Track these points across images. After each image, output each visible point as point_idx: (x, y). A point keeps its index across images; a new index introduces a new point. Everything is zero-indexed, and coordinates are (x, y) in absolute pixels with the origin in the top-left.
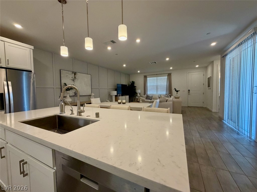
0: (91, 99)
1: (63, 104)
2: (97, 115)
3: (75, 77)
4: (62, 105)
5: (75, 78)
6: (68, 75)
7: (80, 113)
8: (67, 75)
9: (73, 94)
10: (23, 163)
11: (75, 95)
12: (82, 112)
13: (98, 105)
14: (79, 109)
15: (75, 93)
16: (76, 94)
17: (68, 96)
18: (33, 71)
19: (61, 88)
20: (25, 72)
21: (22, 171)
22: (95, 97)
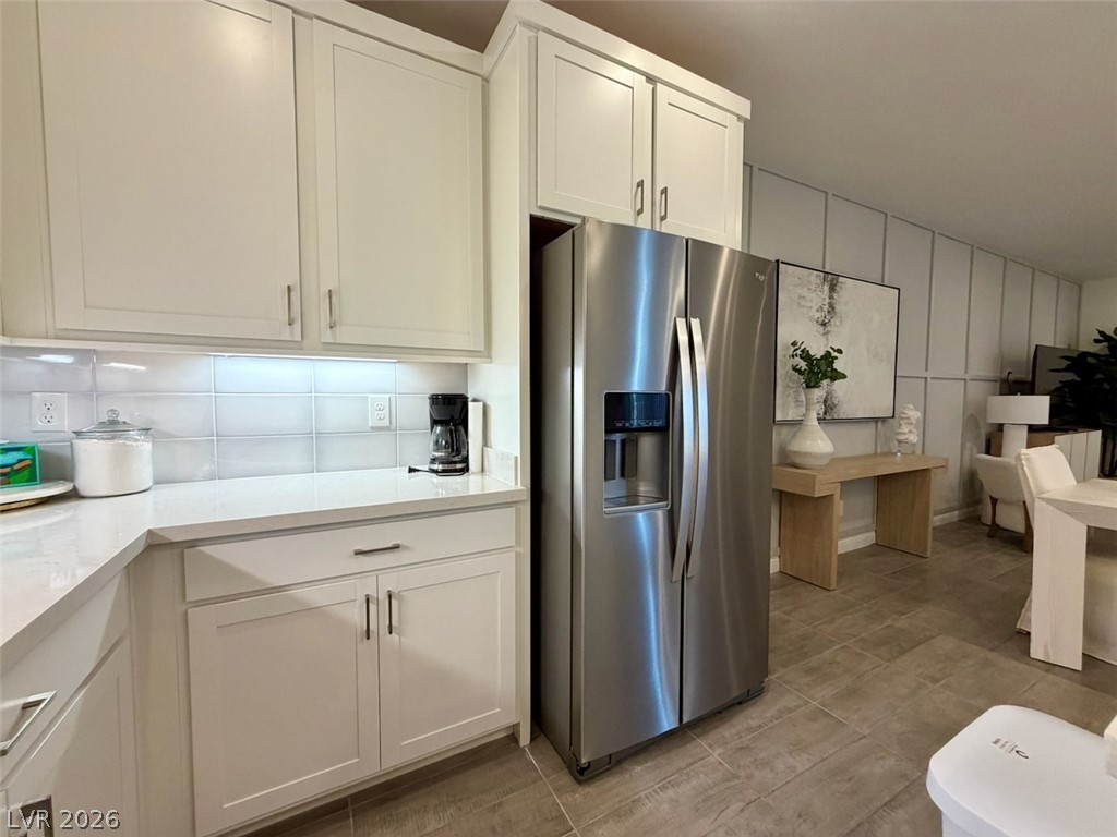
3: (830, 305)
5: (832, 308)
6: (804, 292)
8: (800, 291)
11: (825, 414)
15: (825, 401)
16: (828, 411)
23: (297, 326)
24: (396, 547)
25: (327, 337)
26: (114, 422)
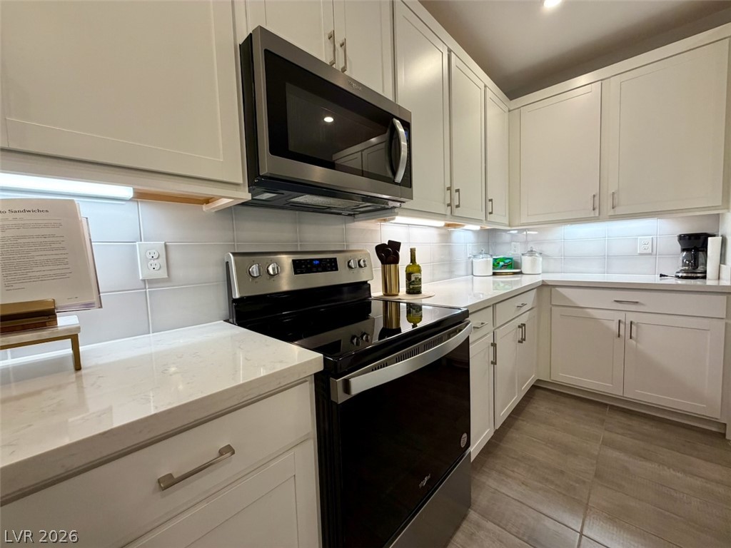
23: (597, 210)
24: (637, 302)
25: (611, 212)
26: (532, 251)
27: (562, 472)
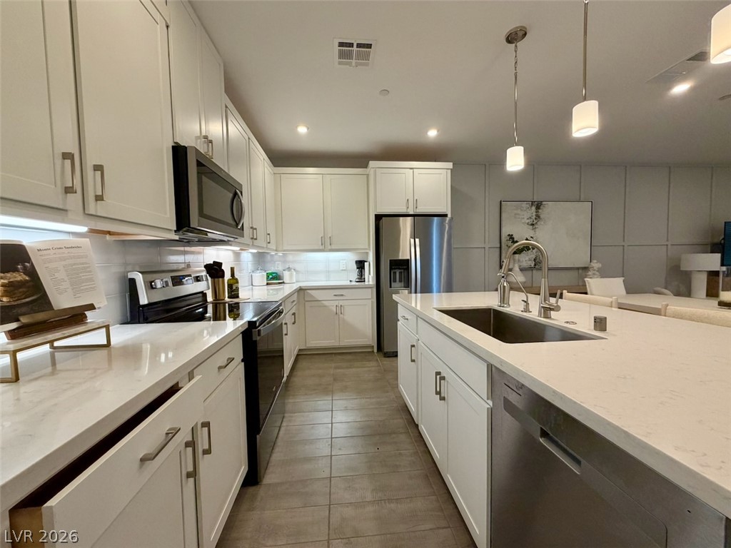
0: (586, 279)
1: (505, 285)
2: (600, 323)
3: (537, 215)
4: (504, 287)
5: (538, 217)
6: (519, 212)
7: (546, 311)
8: (516, 212)
9: (530, 262)
10: (440, 377)
11: (535, 265)
12: (553, 310)
13: (611, 300)
14: (545, 301)
15: (535, 260)
16: (537, 264)
17: (517, 268)
18: (449, 216)
19: (500, 248)
20: (436, 218)
21: (438, 390)
22: (604, 274)
23: (323, 246)
24: (342, 295)
25: (329, 247)
26: (289, 268)
27: (320, 385)
